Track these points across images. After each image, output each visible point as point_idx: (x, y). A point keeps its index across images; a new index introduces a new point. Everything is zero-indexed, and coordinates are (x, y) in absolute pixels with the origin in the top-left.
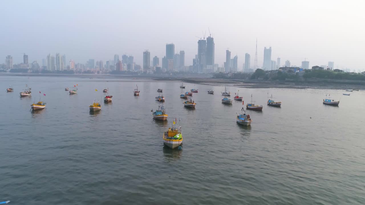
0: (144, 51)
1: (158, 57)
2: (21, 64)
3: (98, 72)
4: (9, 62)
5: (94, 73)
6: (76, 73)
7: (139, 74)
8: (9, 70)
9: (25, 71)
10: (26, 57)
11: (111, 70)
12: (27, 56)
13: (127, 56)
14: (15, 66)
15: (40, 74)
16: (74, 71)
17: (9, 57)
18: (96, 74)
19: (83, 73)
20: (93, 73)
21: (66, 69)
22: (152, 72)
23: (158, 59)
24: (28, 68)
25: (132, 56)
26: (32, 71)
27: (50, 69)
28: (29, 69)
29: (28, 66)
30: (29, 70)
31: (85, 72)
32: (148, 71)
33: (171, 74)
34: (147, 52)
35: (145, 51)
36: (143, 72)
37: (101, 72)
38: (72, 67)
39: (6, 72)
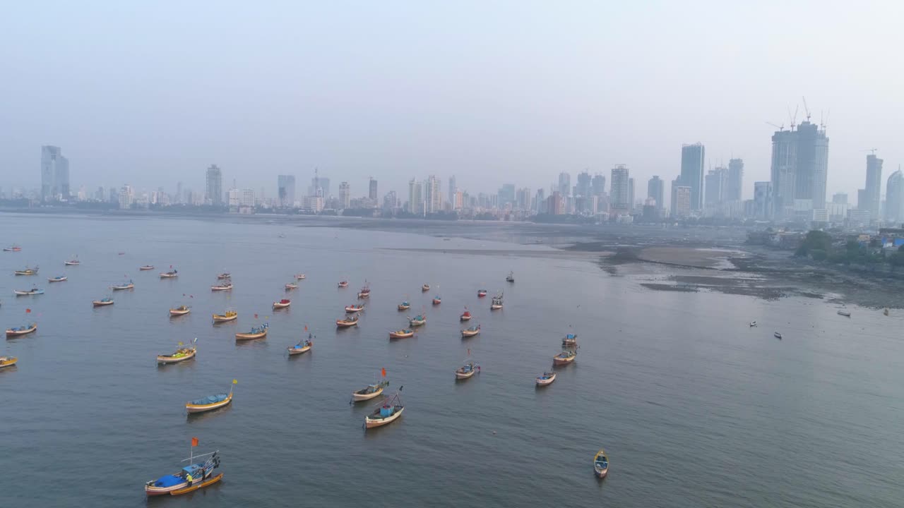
0: (614, 168)
1: (660, 178)
2: (364, 198)
3: (507, 218)
4: (343, 195)
5: (498, 219)
6: (462, 218)
7: (597, 223)
8: (342, 211)
9: (368, 212)
10: (373, 184)
11: (535, 212)
12: (376, 182)
13: (590, 176)
14: (354, 202)
15: (394, 219)
16: (458, 213)
17: (344, 185)
18: (502, 220)
19: (475, 219)
20: (496, 218)
21: (442, 208)
22: (629, 218)
23: (661, 182)
24: (376, 207)
25: (603, 175)
26: (379, 213)
27: (413, 209)
28: (377, 209)
29: (376, 203)
30: (376, 211)
31: (480, 217)
32: (620, 216)
33: (677, 224)
34: (623, 170)
35: (617, 167)
36: (607, 218)
37: (512, 216)
38: (457, 204)
39: (336, 214)
